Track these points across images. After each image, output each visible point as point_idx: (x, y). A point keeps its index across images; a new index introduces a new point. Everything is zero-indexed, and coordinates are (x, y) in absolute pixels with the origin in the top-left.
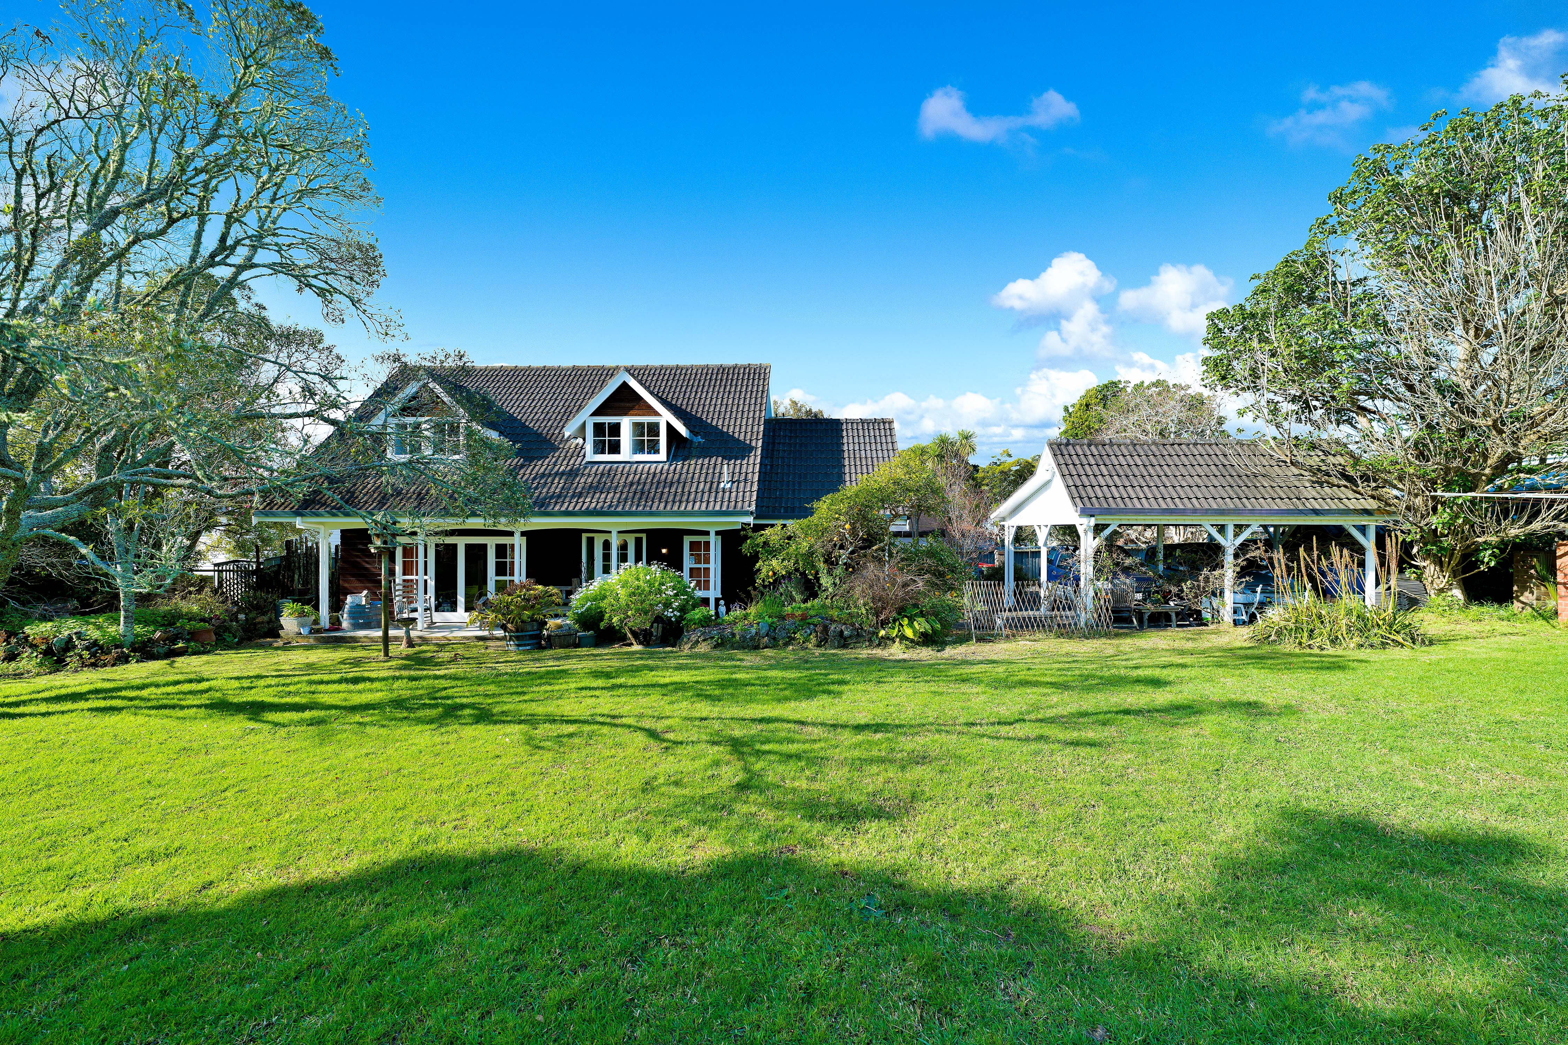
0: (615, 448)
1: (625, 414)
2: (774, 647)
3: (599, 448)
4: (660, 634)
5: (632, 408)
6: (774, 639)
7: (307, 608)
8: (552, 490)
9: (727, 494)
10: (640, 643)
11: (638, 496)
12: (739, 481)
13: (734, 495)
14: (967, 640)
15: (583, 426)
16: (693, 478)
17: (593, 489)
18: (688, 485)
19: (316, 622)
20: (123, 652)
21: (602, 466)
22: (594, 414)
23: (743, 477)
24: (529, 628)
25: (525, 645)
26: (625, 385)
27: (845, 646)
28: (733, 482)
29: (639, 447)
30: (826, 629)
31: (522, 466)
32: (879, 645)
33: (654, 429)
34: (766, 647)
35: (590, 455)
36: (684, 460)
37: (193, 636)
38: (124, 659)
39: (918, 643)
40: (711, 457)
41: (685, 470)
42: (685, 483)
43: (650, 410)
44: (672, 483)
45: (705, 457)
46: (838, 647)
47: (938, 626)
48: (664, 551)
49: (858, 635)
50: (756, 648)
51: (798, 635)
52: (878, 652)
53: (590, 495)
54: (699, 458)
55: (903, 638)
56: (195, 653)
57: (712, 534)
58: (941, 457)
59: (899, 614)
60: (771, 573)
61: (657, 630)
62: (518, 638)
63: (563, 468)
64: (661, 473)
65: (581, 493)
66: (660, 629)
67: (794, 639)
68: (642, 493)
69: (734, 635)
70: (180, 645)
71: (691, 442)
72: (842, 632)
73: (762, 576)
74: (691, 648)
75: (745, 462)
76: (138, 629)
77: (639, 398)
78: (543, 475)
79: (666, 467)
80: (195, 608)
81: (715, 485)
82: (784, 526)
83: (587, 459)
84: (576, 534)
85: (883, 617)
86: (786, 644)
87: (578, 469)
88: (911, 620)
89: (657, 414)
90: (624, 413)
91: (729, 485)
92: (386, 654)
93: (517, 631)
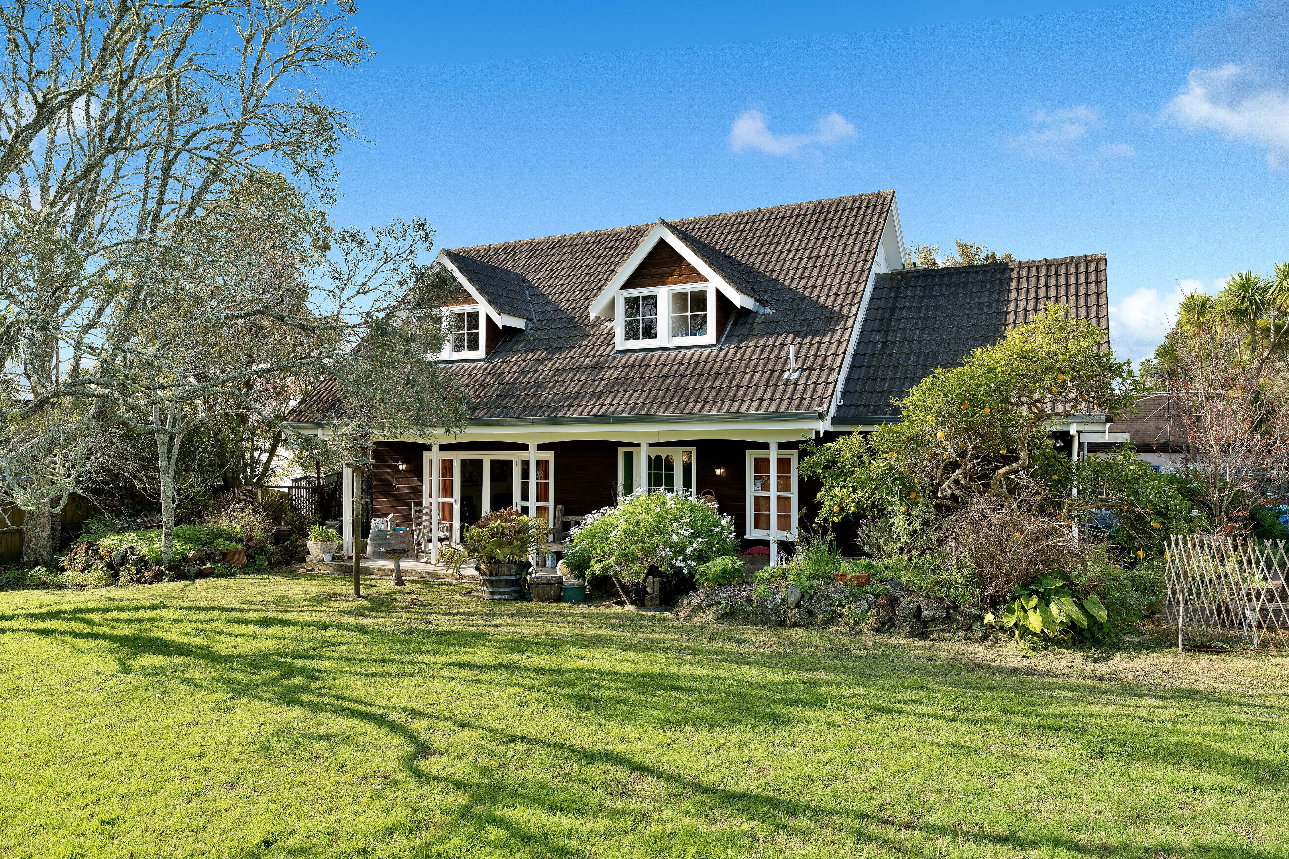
0: (650, 331)
1: (661, 283)
2: (807, 625)
3: (632, 332)
4: (657, 592)
5: (669, 275)
6: (810, 613)
7: (332, 532)
8: (571, 388)
9: (791, 388)
10: (633, 603)
11: (670, 394)
12: (811, 369)
13: (800, 389)
14: (1171, 646)
15: (612, 303)
16: (747, 366)
17: (617, 385)
18: (738, 377)
19: (340, 548)
20: (159, 570)
21: (634, 356)
22: (625, 286)
23: (818, 362)
24: (505, 571)
25: (500, 593)
26: (662, 243)
27: (923, 635)
28: (803, 370)
29: (680, 328)
30: (893, 602)
31: (544, 360)
32: (984, 638)
33: (699, 300)
34: (795, 625)
35: (621, 343)
36: (741, 341)
37: (225, 556)
38: (158, 577)
39: (1059, 643)
40: (779, 334)
41: (738, 356)
42: (735, 374)
43: (695, 275)
44: (718, 374)
45: (771, 335)
46: (911, 635)
47: (1102, 615)
48: (719, 471)
49: (948, 617)
50: (782, 624)
51: (845, 611)
52: (980, 651)
53: (612, 395)
54: (761, 336)
55: (1026, 632)
56: (220, 576)
57: (773, 448)
58: (1239, 314)
59: (1025, 587)
60: (836, 509)
61: (653, 587)
62: (492, 583)
63: (588, 360)
64: (706, 362)
65: (602, 393)
66: (657, 585)
67: (840, 616)
68: (677, 390)
69: (750, 601)
70: (208, 566)
71: (756, 314)
72: (919, 609)
73: (822, 512)
74: (689, 616)
75: (827, 339)
76: (178, 546)
77: (679, 259)
78: (564, 369)
79: (714, 353)
80: (237, 527)
81: (776, 375)
82: (865, 434)
83: (617, 348)
84: (610, 447)
85: (991, 591)
86: (827, 623)
87: (605, 361)
88: (1045, 600)
89: (703, 279)
90: (661, 281)
91: (796, 375)
92: (357, 592)
93: (491, 574)
